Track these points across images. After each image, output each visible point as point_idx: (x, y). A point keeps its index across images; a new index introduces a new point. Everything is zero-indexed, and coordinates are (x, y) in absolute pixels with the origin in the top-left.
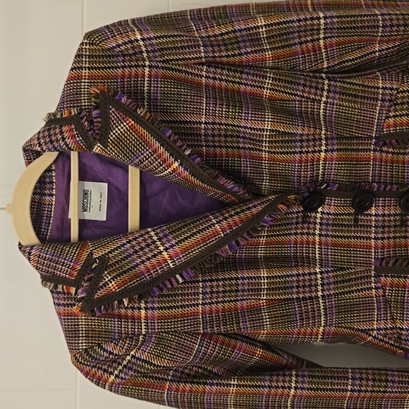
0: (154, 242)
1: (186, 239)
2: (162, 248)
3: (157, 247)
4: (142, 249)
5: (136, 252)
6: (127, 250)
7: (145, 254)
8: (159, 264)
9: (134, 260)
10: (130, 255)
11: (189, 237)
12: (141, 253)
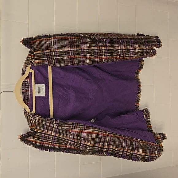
0: (50, 139)
1: (58, 144)
2: (51, 142)
3: (50, 141)
4: (46, 138)
5: (44, 138)
6: (43, 135)
7: (46, 140)
8: (47, 144)
9: (42, 139)
10: (42, 137)
11: (59, 144)
12: (45, 139)
